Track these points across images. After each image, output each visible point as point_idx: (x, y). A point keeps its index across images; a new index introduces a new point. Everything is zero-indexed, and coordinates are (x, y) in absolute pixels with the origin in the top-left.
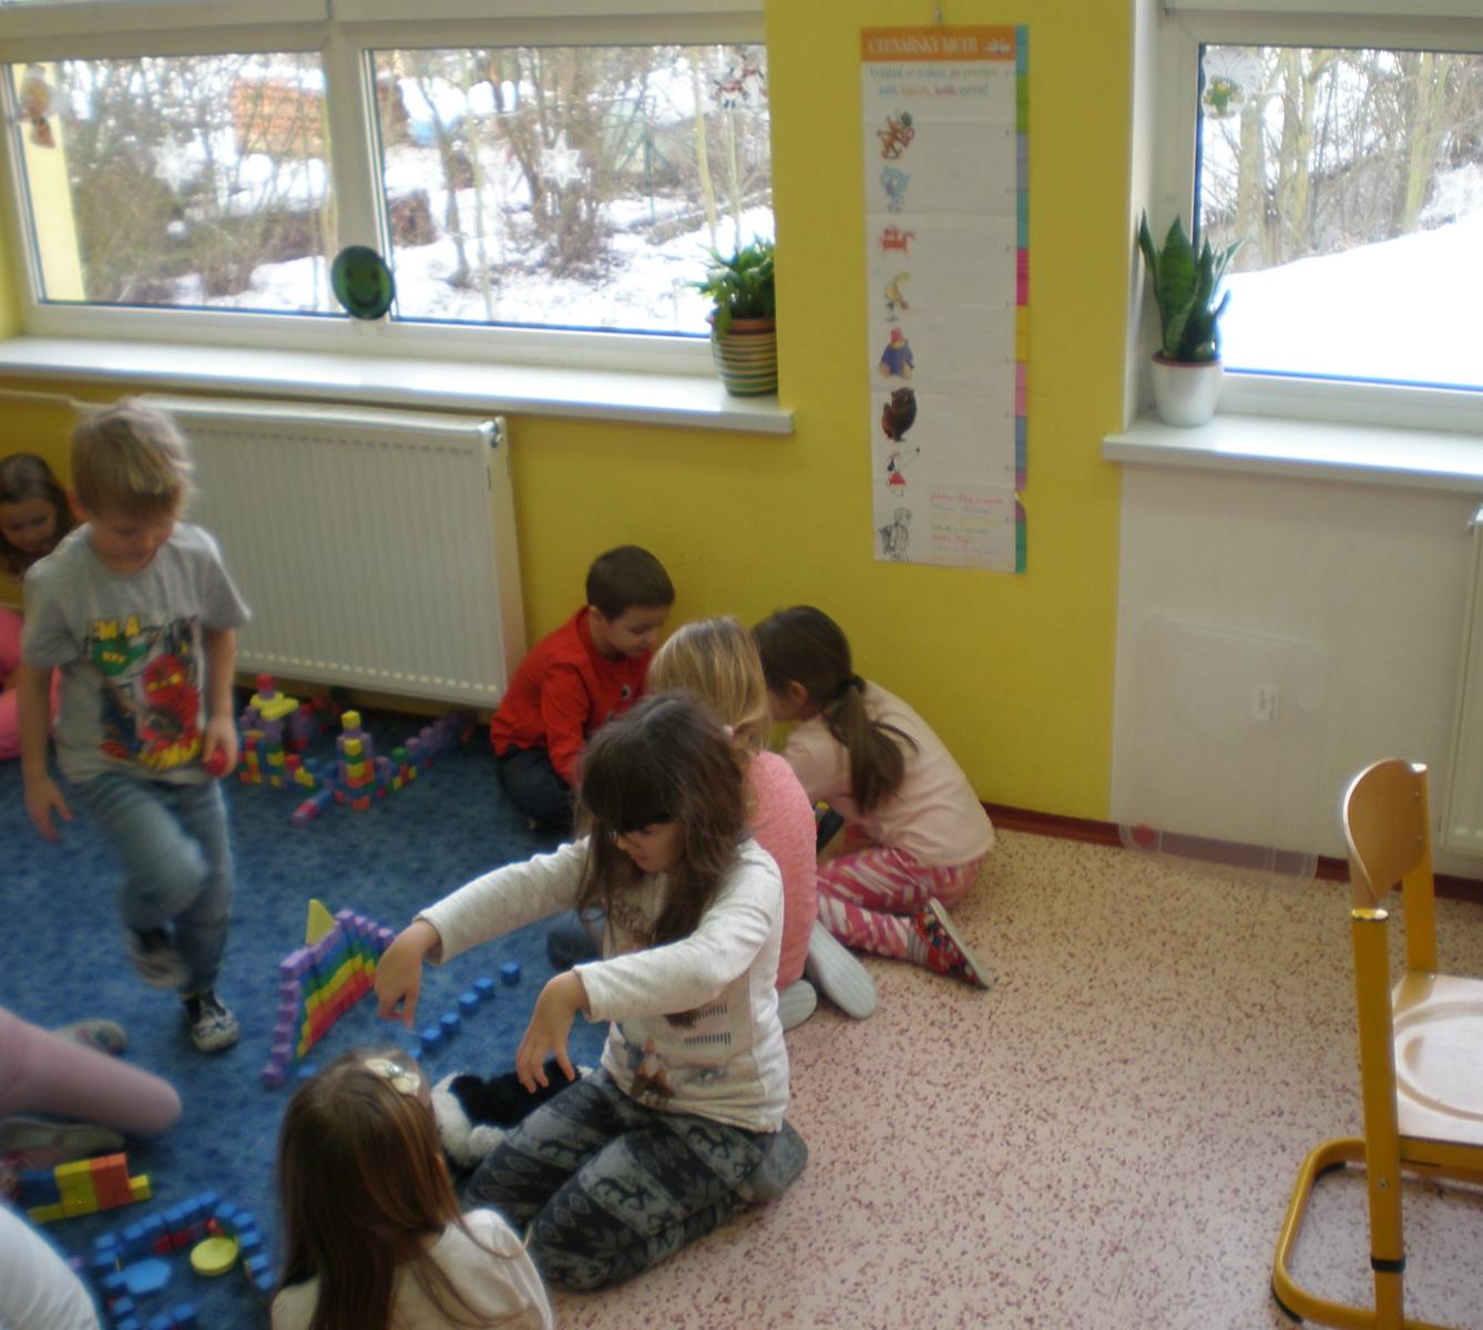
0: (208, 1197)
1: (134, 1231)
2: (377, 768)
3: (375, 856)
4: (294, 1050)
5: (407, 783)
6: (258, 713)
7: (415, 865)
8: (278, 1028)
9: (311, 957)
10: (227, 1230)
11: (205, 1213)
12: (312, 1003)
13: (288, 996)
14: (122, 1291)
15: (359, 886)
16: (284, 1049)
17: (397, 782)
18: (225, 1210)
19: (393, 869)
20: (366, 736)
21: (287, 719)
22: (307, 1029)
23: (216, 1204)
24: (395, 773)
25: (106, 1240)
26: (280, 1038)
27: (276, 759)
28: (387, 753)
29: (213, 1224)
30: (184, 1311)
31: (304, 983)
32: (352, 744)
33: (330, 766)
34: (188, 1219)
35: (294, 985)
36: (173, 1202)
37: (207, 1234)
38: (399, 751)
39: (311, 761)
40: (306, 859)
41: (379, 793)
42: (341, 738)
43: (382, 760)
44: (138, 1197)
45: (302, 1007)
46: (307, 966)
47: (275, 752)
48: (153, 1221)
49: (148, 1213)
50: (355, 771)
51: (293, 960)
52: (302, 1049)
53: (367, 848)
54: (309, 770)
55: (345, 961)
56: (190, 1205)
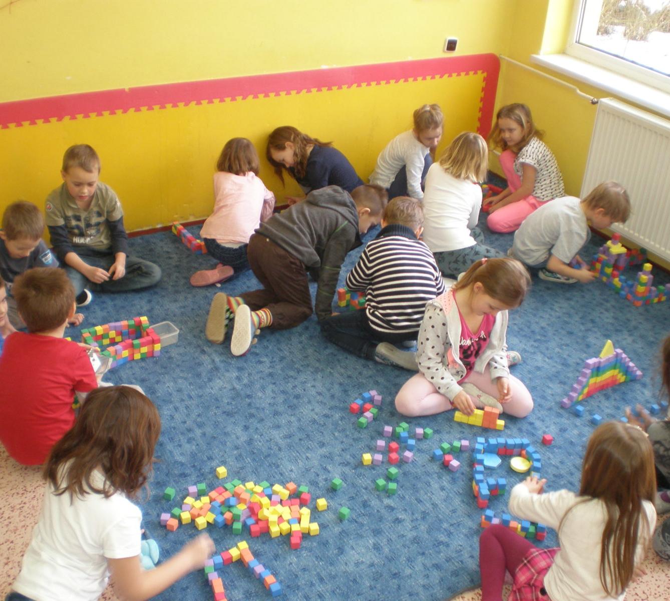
0: (525, 441)
1: (493, 441)
2: (650, 291)
3: (636, 328)
4: (578, 396)
5: (659, 302)
6: (609, 248)
7: (652, 339)
8: (575, 385)
9: (600, 362)
10: (528, 457)
11: (522, 447)
12: (592, 381)
13: (584, 375)
14: (481, 462)
15: (625, 339)
16: (574, 395)
17: (656, 300)
18: (530, 449)
19: (642, 337)
20: (651, 276)
21: (619, 255)
22: (586, 391)
23: (528, 445)
24: (656, 296)
25: (481, 440)
26: (574, 390)
27: (609, 271)
28: (656, 287)
29: (524, 452)
30: (502, 481)
31: (592, 372)
32: (644, 278)
33: (630, 282)
34: (515, 446)
35: (588, 371)
36: (510, 436)
37: (520, 455)
38: (661, 287)
39: (623, 277)
40: (607, 318)
41: (647, 303)
42: (640, 273)
43: (653, 288)
44: (498, 428)
45: (588, 382)
46: (596, 366)
47: (608, 267)
48: (501, 440)
49: (499, 436)
50: (641, 289)
51: (592, 361)
52: (581, 398)
53: (633, 323)
54: (620, 280)
55: (611, 369)
56: (518, 441)
